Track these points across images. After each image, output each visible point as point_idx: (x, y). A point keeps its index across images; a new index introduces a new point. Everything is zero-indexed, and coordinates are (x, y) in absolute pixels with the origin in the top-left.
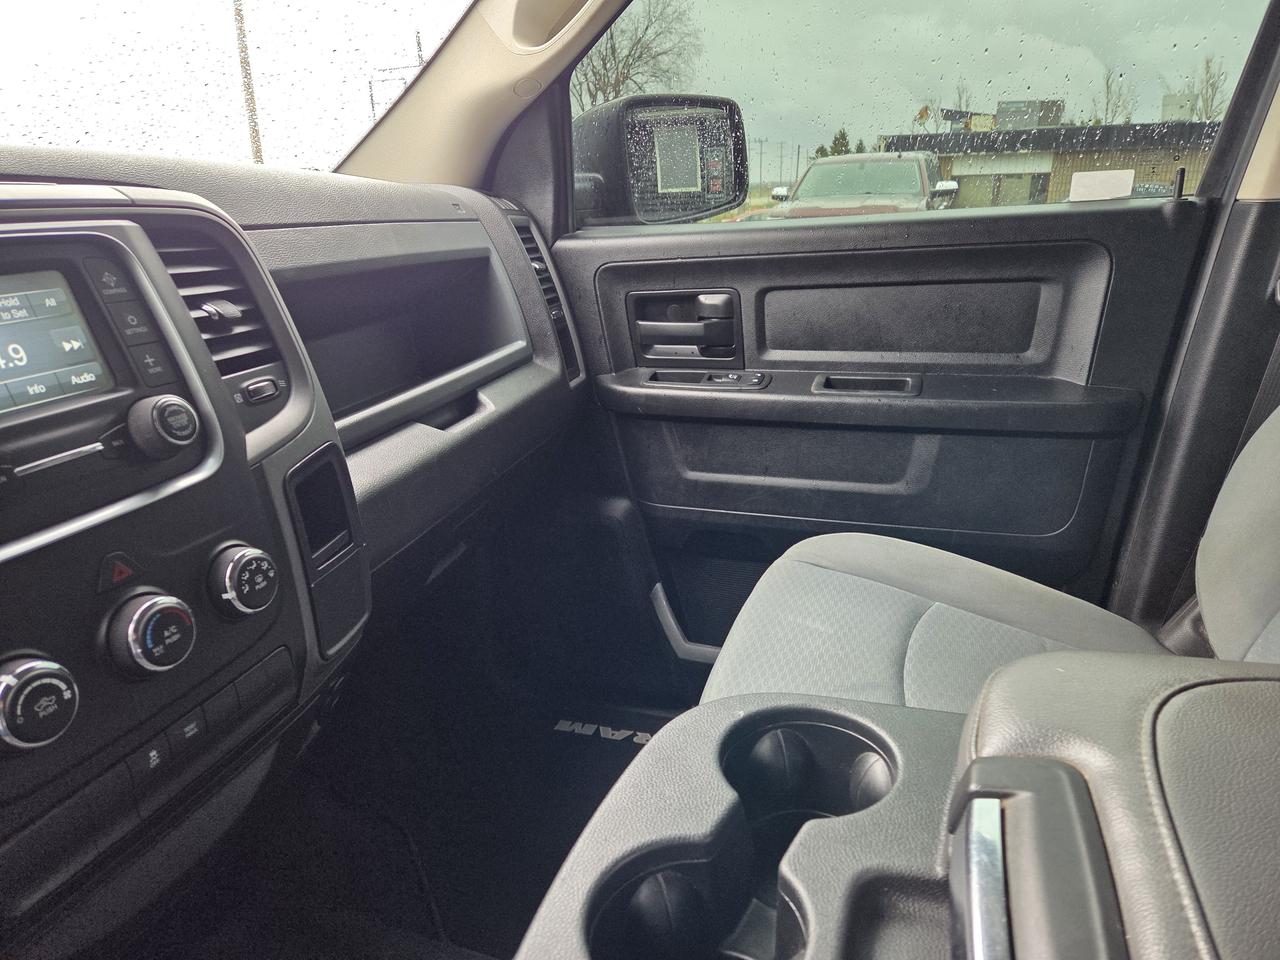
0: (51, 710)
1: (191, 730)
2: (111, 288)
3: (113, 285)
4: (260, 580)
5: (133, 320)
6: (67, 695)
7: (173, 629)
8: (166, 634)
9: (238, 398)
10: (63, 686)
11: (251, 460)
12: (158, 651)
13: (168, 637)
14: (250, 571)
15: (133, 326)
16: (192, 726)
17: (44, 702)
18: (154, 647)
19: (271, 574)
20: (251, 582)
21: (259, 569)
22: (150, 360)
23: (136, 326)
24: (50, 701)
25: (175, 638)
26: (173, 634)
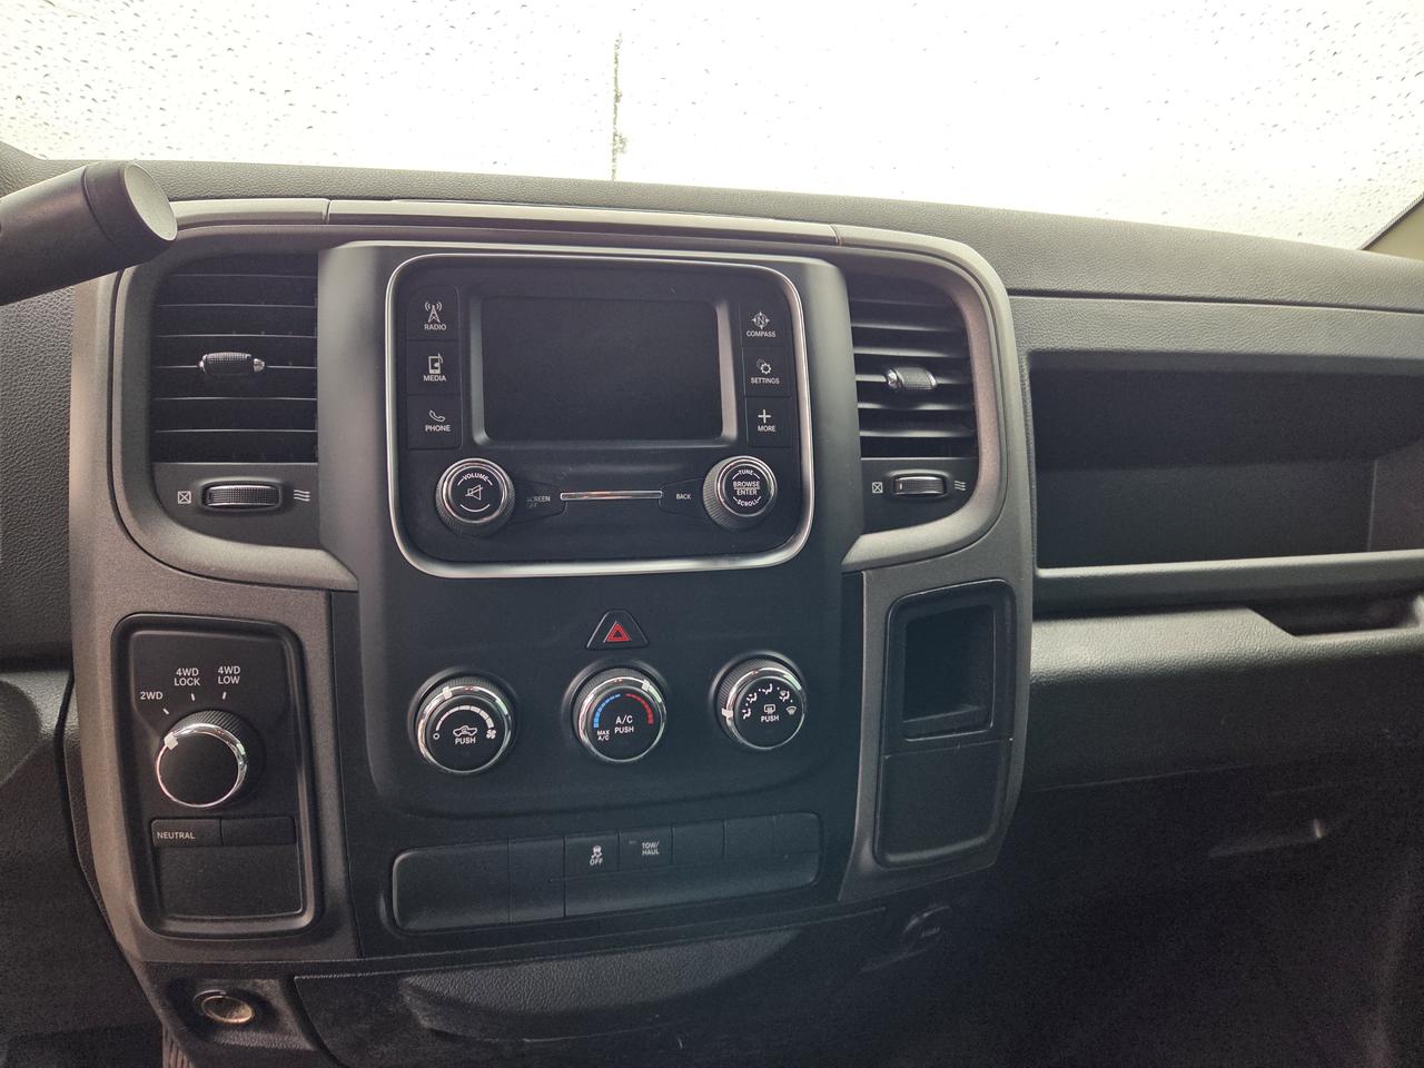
0: (468, 741)
1: (650, 849)
2: (759, 329)
3: (761, 327)
4: (770, 711)
5: (766, 369)
6: (491, 734)
7: (628, 718)
8: (619, 720)
9: (878, 488)
10: (490, 723)
11: (848, 565)
12: (603, 735)
13: (619, 725)
14: (761, 695)
15: (764, 376)
16: (653, 845)
17: (465, 729)
18: (599, 729)
19: (791, 711)
20: (758, 709)
21: (774, 697)
22: (764, 416)
23: (768, 376)
24: (472, 732)
25: (627, 730)
26: (626, 724)
